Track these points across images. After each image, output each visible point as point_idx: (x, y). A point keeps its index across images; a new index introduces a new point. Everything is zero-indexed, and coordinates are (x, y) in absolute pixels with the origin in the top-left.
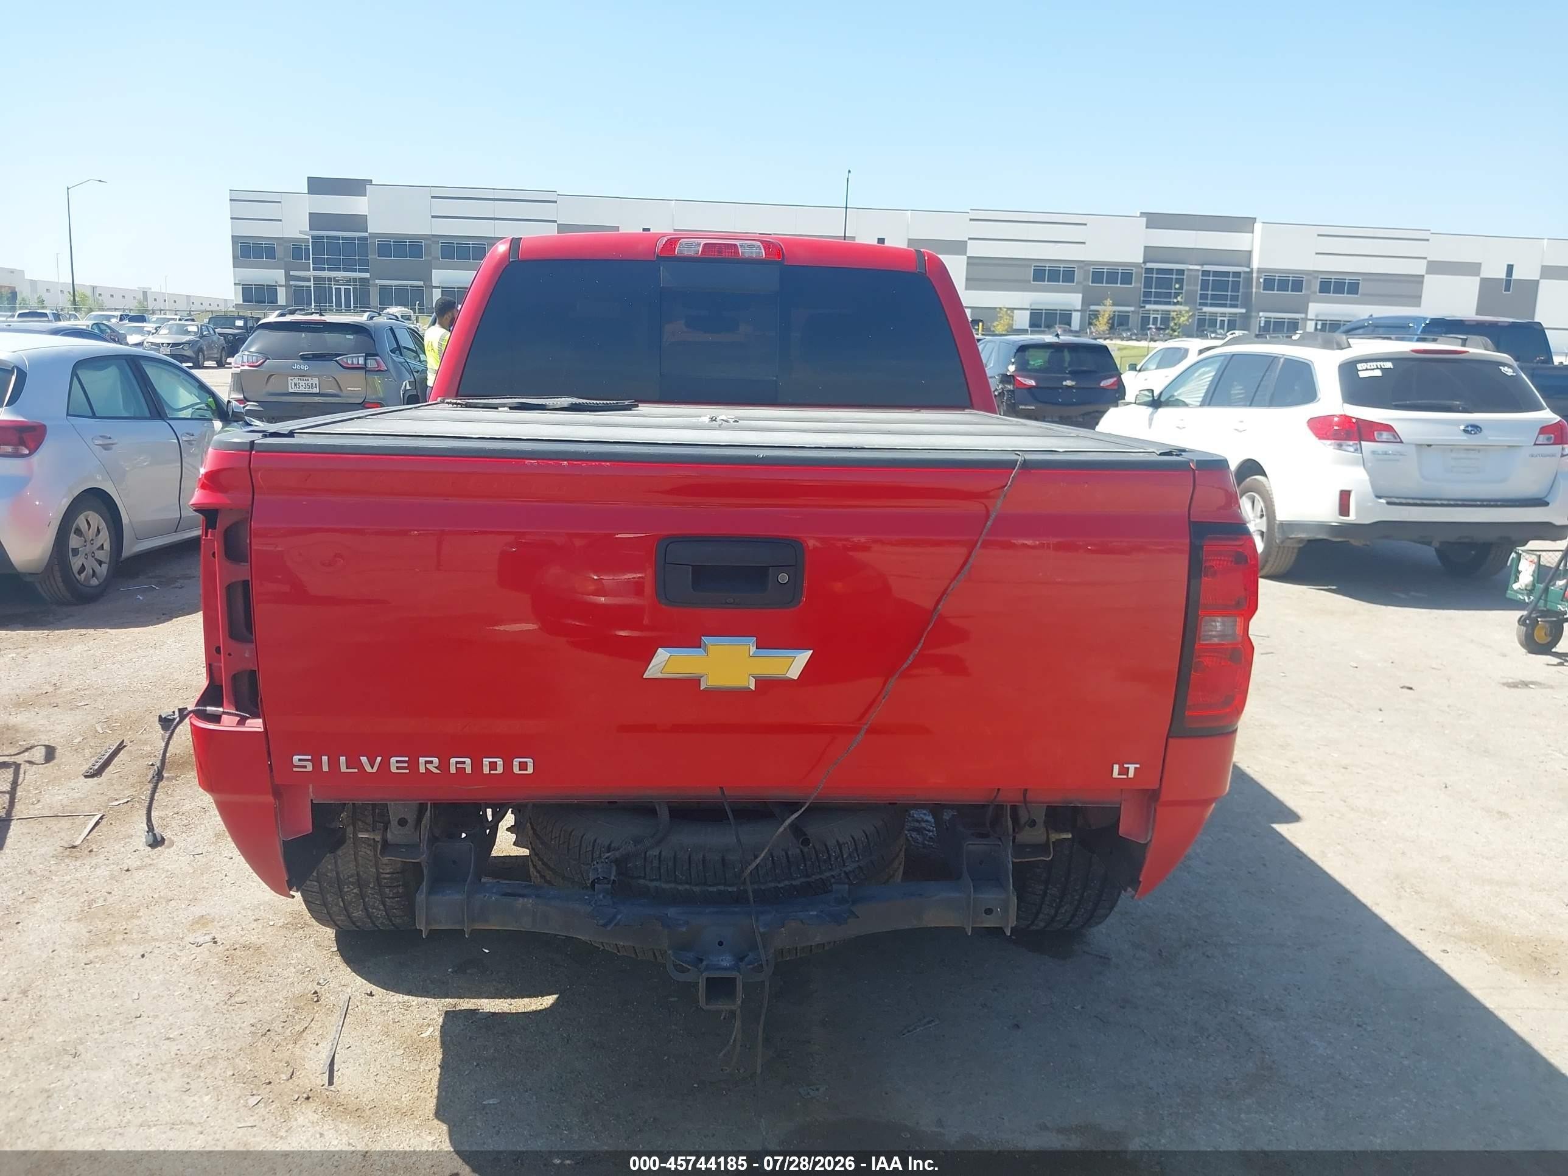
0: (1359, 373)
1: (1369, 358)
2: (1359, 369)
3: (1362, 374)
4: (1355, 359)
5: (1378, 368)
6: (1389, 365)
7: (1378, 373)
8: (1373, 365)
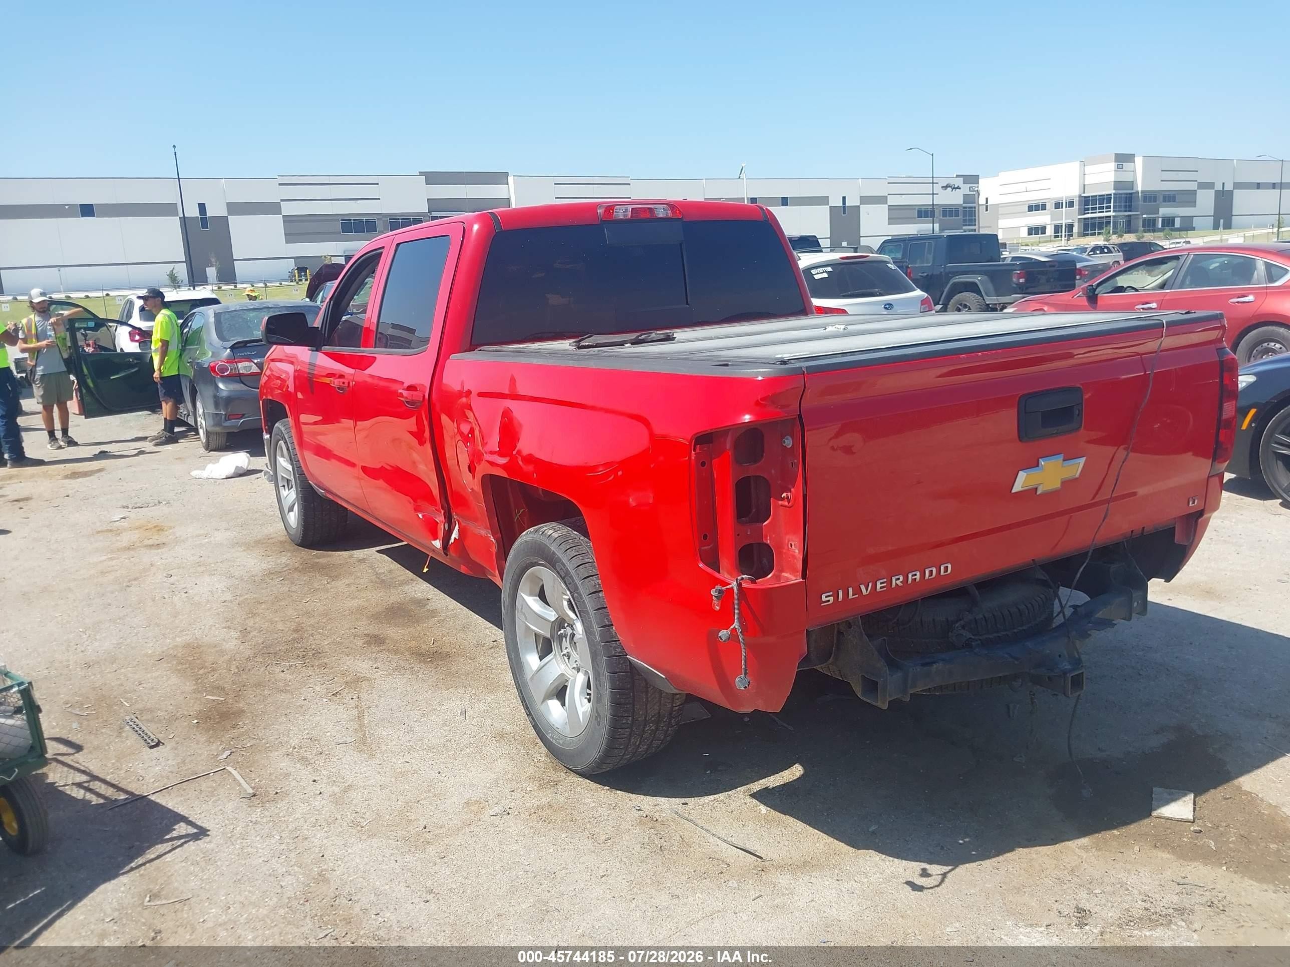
0: (814, 276)
1: (817, 265)
2: (814, 273)
3: (817, 277)
4: (809, 267)
5: (824, 272)
6: (829, 269)
7: (825, 275)
8: (821, 270)
